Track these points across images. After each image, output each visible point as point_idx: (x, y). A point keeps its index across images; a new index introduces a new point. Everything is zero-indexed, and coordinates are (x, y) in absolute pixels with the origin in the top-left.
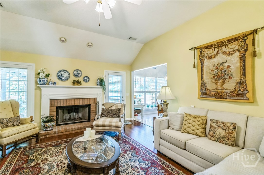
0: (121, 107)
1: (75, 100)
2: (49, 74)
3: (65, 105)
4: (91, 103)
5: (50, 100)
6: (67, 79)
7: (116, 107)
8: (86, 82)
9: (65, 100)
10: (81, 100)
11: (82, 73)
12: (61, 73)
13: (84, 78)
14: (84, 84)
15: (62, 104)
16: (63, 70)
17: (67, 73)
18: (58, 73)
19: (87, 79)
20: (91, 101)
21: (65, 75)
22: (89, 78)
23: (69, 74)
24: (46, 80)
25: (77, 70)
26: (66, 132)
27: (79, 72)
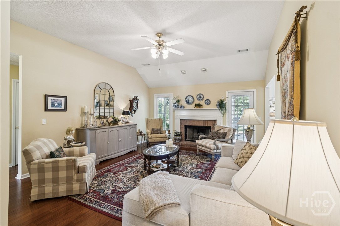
0: (228, 131)
1: (198, 121)
2: (179, 100)
3: (190, 125)
4: (211, 125)
5: (181, 120)
6: (192, 103)
7: (224, 130)
8: (208, 105)
9: (190, 121)
10: (202, 121)
11: (203, 96)
12: (188, 98)
13: (206, 101)
14: (205, 107)
15: (188, 123)
16: (189, 96)
17: (192, 98)
18: (185, 99)
19: (208, 102)
20: (211, 123)
21: (191, 99)
22: (210, 101)
23: (193, 99)
24: (177, 104)
25: (199, 94)
26: (186, 146)
27: (201, 96)
